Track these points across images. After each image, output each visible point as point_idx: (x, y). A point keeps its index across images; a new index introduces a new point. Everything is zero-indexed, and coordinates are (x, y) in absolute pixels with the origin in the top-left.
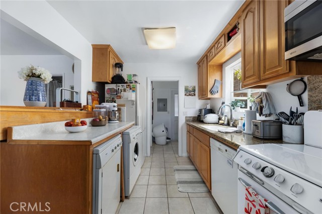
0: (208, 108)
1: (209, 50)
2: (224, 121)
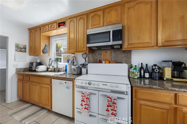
0: (38, 62)
1: (44, 25)
2: (52, 69)
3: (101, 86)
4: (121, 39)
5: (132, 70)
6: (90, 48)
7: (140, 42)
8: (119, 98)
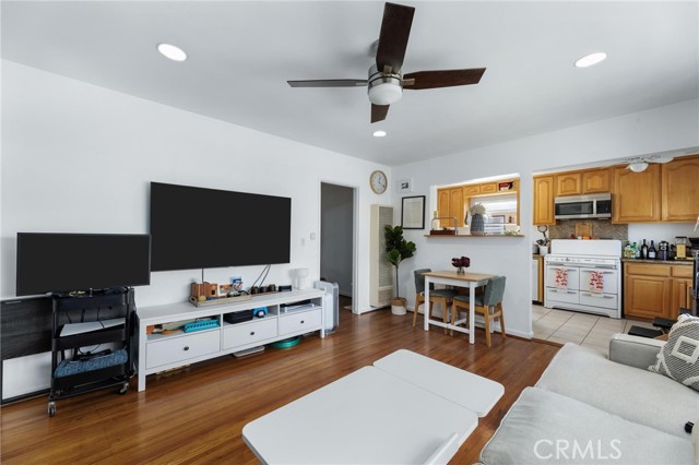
3: (583, 261)
4: (609, 211)
5: (628, 248)
6: (558, 221)
7: (637, 214)
8: (605, 273)
